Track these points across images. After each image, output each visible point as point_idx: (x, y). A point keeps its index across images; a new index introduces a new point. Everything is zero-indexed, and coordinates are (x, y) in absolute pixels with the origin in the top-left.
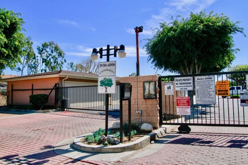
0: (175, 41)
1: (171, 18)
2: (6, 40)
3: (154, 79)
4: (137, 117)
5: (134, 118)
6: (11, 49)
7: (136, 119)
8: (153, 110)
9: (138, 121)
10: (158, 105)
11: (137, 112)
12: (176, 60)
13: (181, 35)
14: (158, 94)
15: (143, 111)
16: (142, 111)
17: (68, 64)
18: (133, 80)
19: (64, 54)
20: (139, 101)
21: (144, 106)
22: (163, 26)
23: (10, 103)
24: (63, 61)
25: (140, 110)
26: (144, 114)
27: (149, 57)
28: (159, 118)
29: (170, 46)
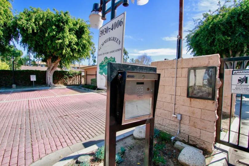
0: (222, 27)
1: (218, 4)
2: (76, 39)
3: (211, 63)
4: (173, 123)
5: (168, 122)
6: (81, 46)
7: (172, 125)
8: (205, 119)
9: (174, 129)
10: (216, 111)
11: (173, 115)
12: (221, 48)
13: (232, 19)
14: (218, 92)
15: (184, 117)
16: (181, 115)
17: (130, 59)
18: (171, 65)
19: (128, 53)
20: (177, 99)
21: (187, 108)
22: (206, 16)
23: (86, 83)
24: (127, 57)
25: (178, 112)
26: (186, 120)
27: (189, 49)
28: (215, 133)
29: (215, 34)
